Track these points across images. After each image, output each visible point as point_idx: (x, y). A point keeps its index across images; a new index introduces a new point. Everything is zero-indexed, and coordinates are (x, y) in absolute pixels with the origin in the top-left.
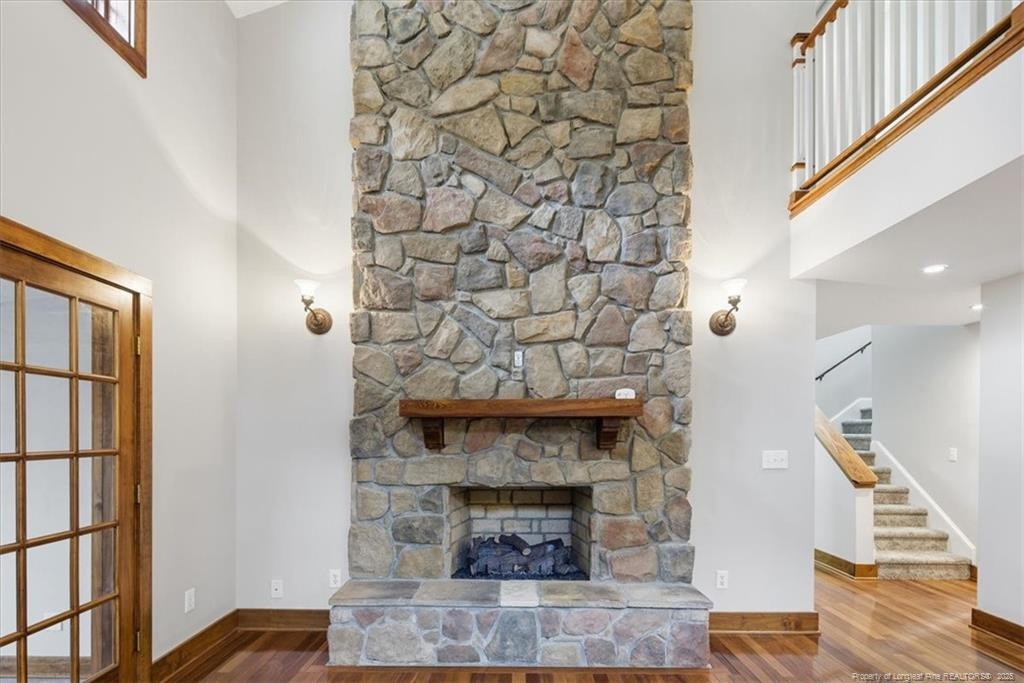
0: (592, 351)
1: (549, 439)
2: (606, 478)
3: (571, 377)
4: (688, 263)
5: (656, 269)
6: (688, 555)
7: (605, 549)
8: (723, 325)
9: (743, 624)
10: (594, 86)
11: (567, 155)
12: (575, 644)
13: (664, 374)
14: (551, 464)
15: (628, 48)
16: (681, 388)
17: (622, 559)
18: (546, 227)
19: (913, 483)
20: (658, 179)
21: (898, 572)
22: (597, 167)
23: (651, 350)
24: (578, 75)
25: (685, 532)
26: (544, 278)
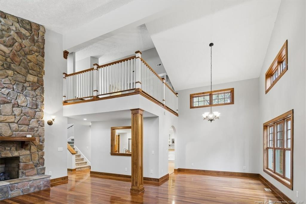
0: (20, 126)
1: (7, 146)
2: (24, 154)
3: (14, 131)
4: (43, 110)
5: (36, 110)
6: (44, 169)
7: (23, 171)
8: (50, 123)
9: (55, 181)
10: (20, 66)
11: (12, 79)
12: (19, 191)
13: (38, 132)
14: (8, 152)
15: (29, 61)
16: (42, 135)
17: (28, 172)
18: (6, 94)
19: (81, 153)
20: (37, 91)
21: (79, 169)
22: (21, 84)
23: (35, 127)
24: (16, 62)
25: (43, 164)
26: (5, 107)
